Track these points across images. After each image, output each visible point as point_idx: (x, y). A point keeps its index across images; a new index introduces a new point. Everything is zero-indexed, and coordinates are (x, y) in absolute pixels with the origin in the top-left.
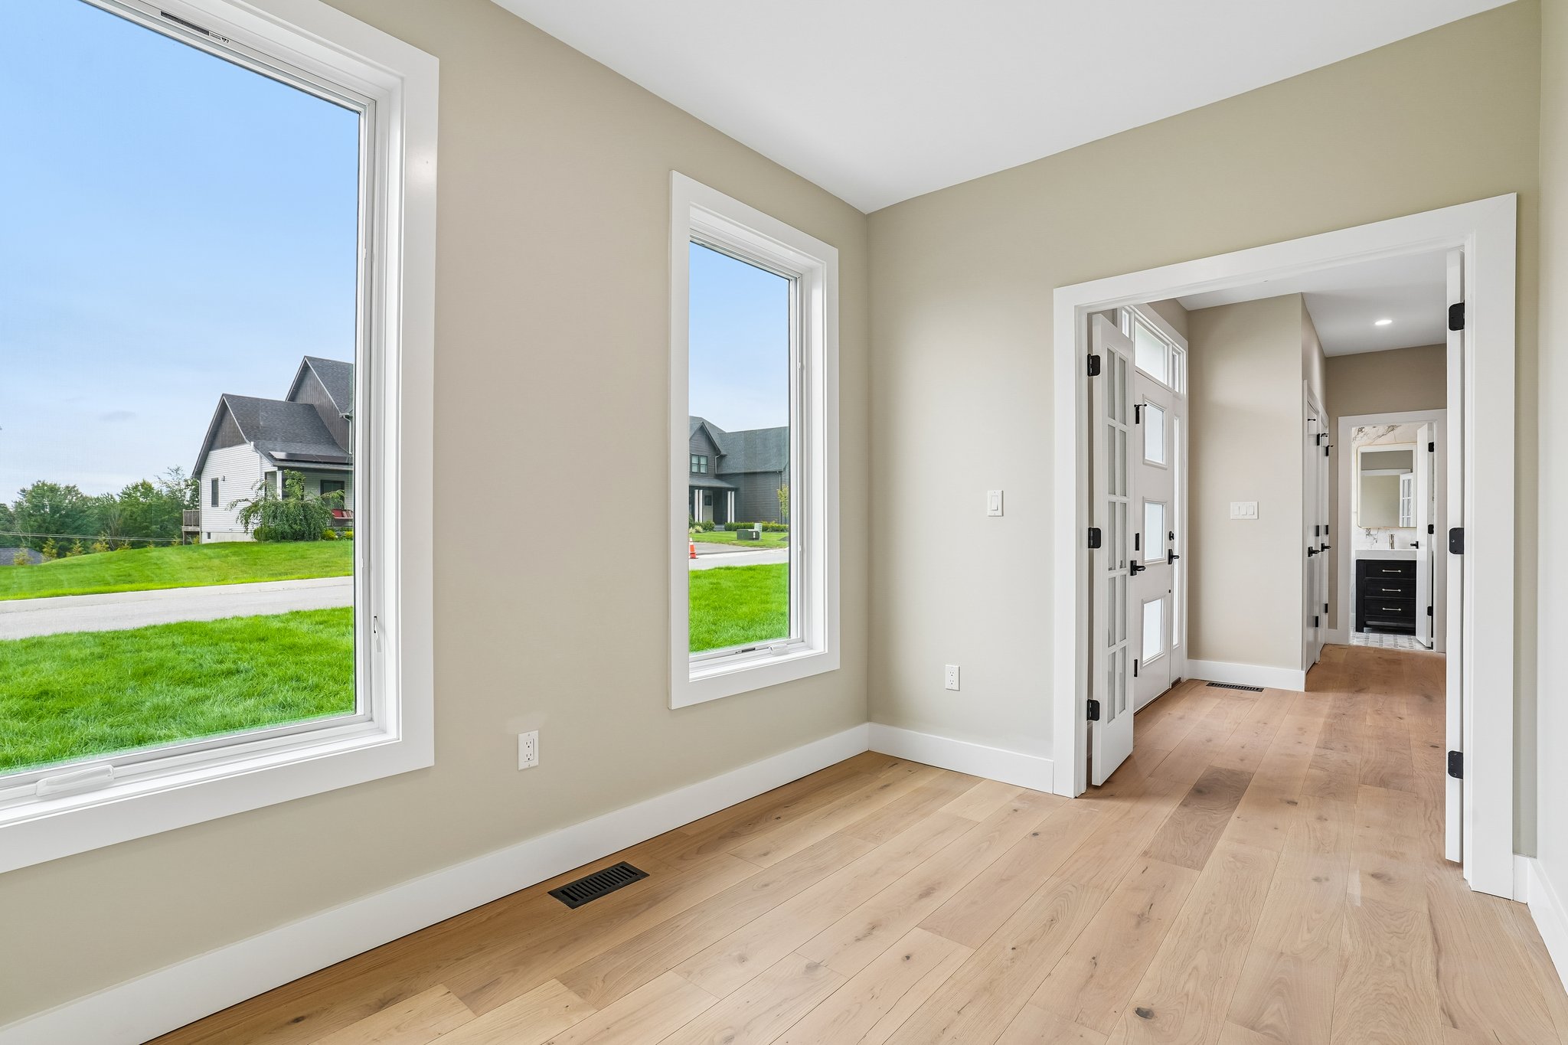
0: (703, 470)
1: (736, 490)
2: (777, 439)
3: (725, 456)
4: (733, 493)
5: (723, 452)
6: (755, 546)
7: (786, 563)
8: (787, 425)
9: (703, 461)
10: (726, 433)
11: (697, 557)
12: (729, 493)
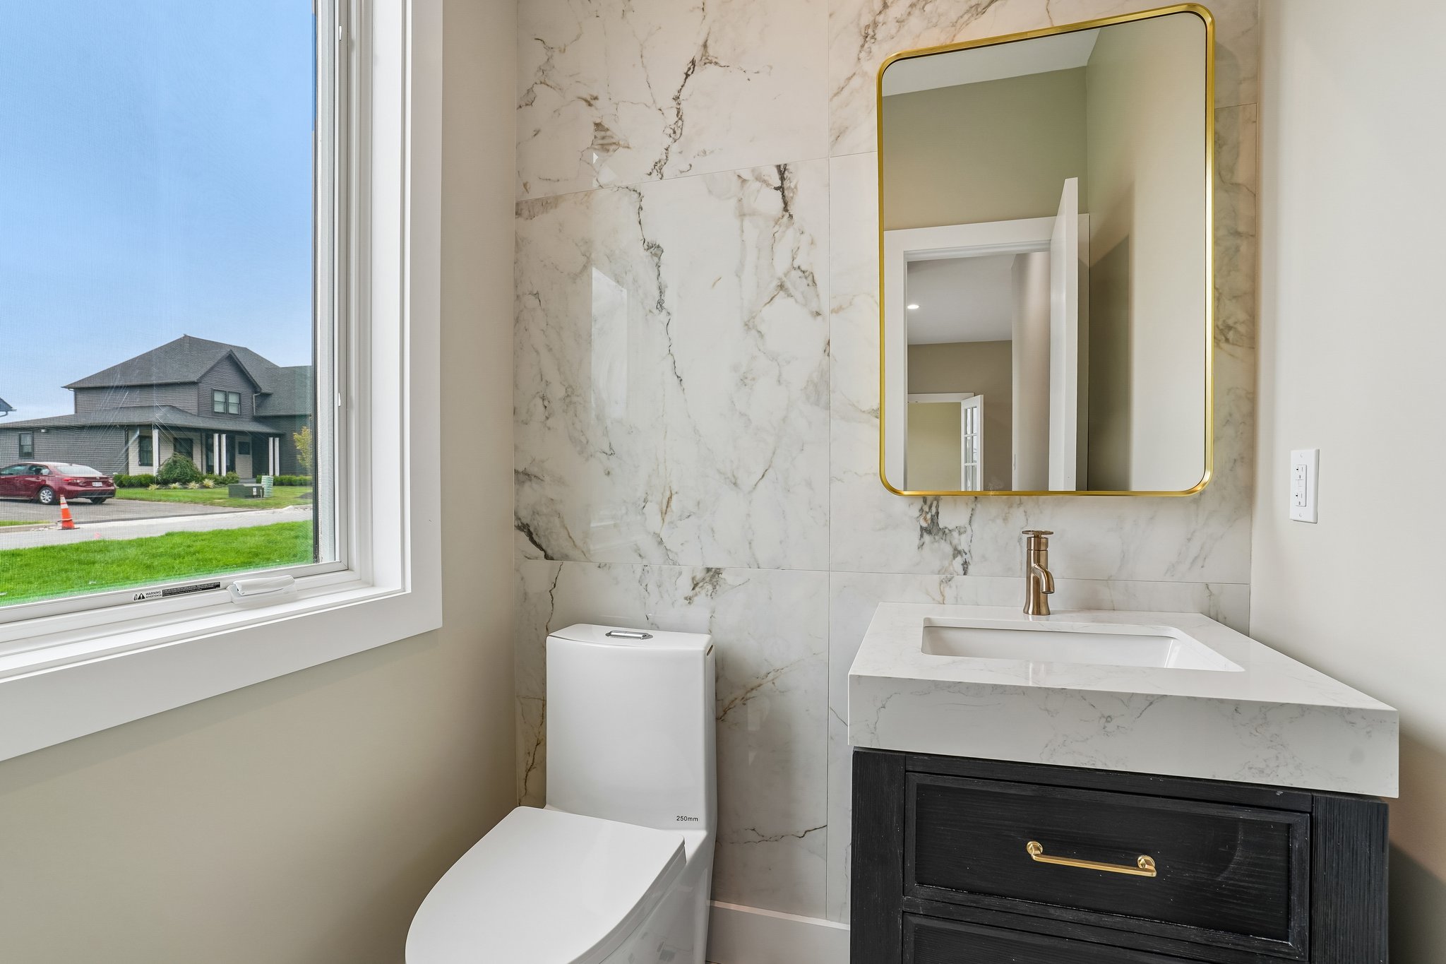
0: (233, 410)
1: (281, 436)
2: (304, 378)
3: (267, 395)
4: (277, 440)
5: (265, 389)
6: (240, 506)
7: (306, 522)
8: (309, 363)
9: (233, 399)
10: (276, 368)
11: (76, 526)
12: (271, 440)
